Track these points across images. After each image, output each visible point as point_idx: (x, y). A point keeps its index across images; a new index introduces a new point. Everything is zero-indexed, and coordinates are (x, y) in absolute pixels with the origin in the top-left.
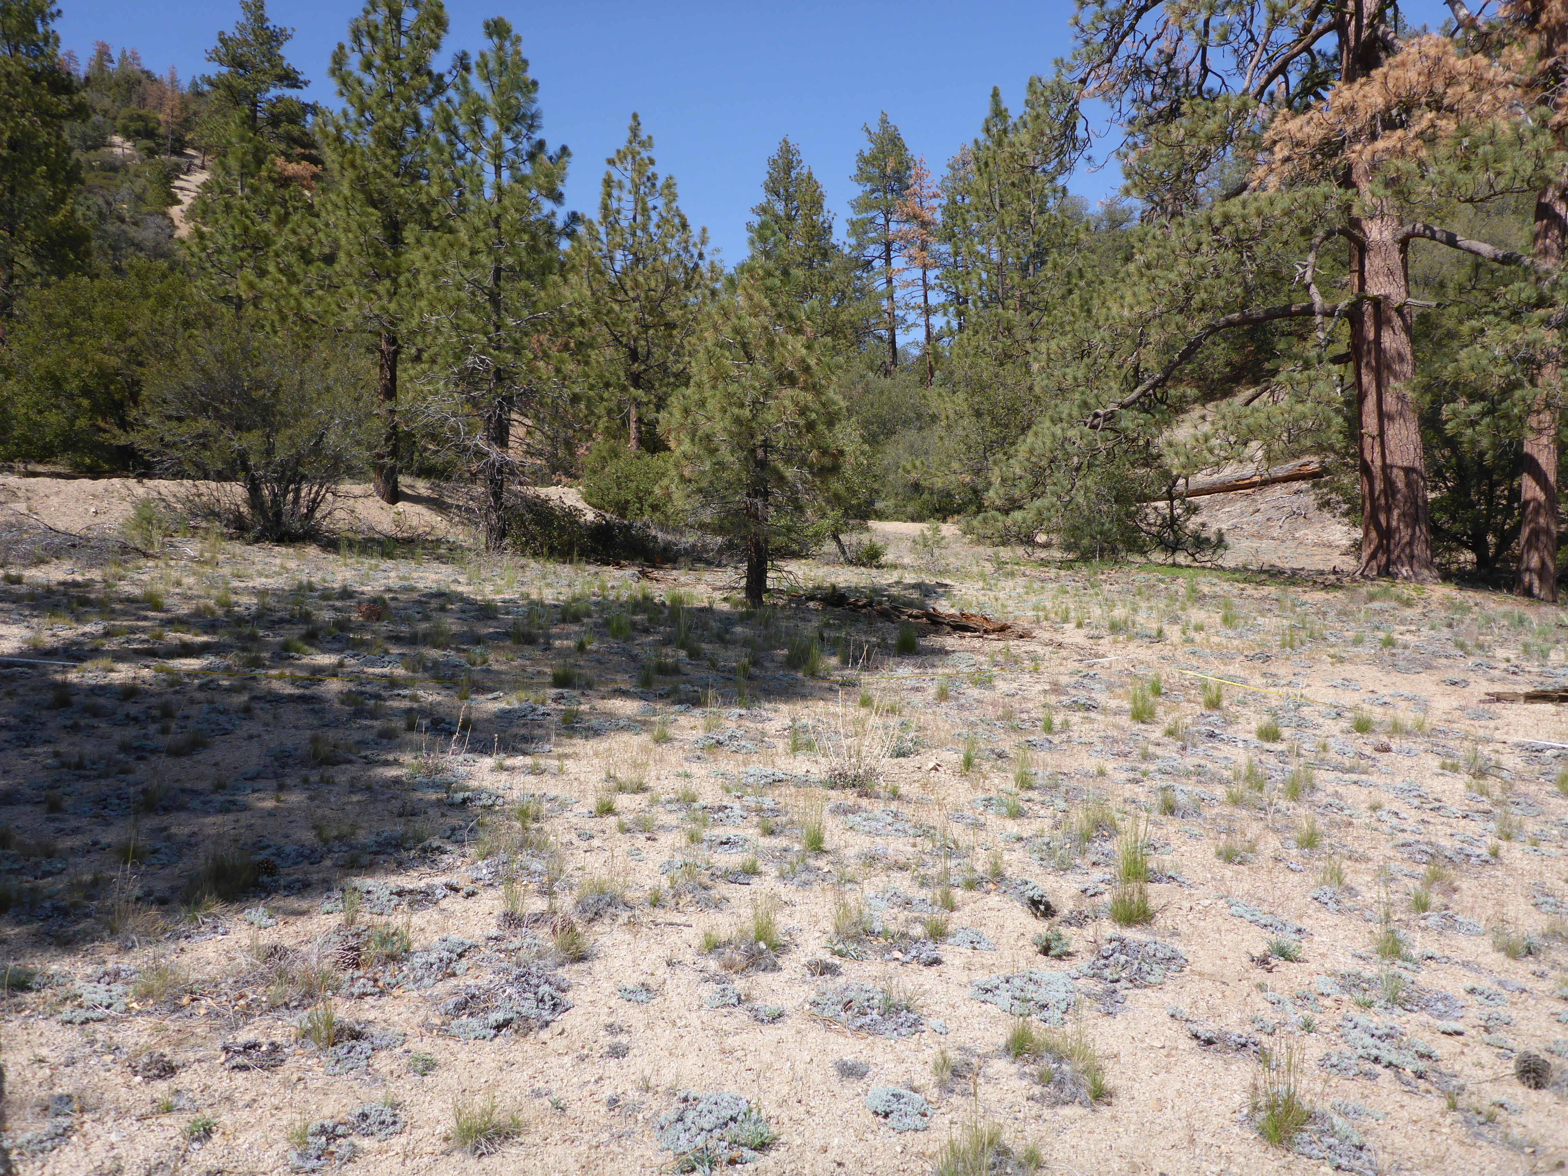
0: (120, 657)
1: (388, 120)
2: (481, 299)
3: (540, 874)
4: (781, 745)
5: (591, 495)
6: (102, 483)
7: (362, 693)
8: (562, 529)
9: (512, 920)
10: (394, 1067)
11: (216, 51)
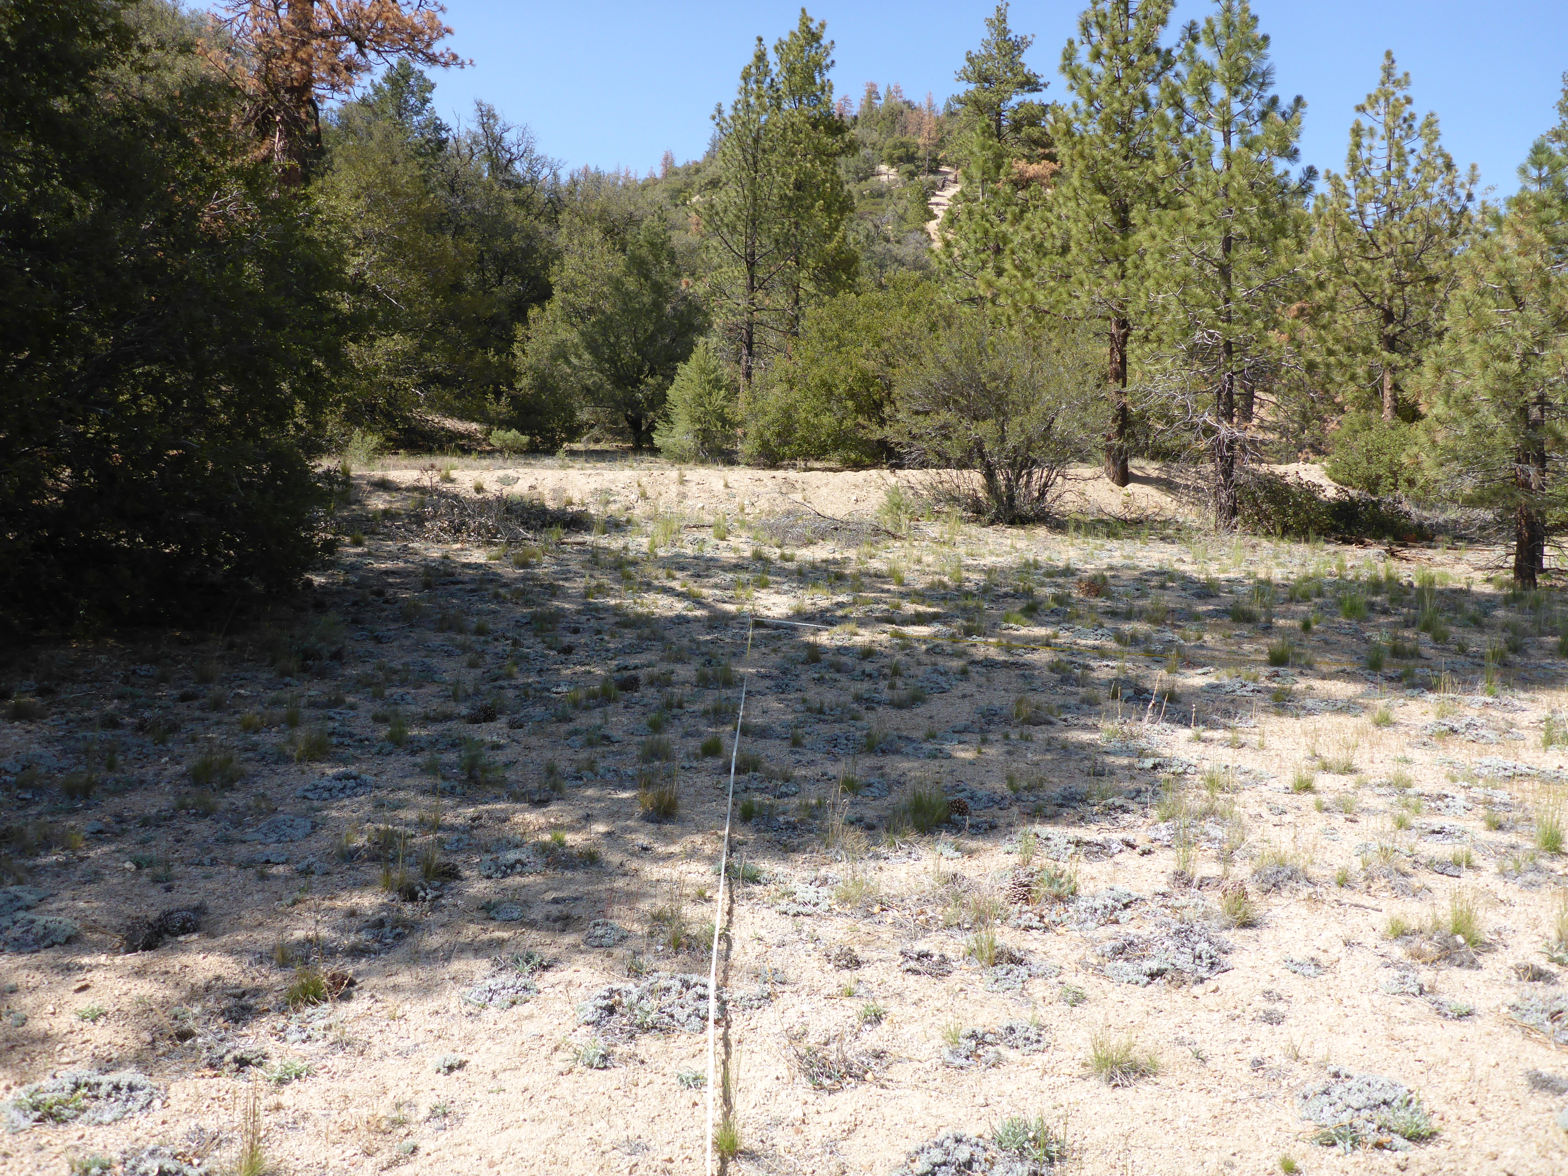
0: (862, 623)
1: (1116, 105)
2: (1209, 270)
3: (1221, 841)
4: (1534, 738)
5: (1337, 471)
6: (863, 473)
7: (1072, 662)
8: (1298, 505)
9: (1183, 879)
10: (1047, 994)
11: (964, 71)
